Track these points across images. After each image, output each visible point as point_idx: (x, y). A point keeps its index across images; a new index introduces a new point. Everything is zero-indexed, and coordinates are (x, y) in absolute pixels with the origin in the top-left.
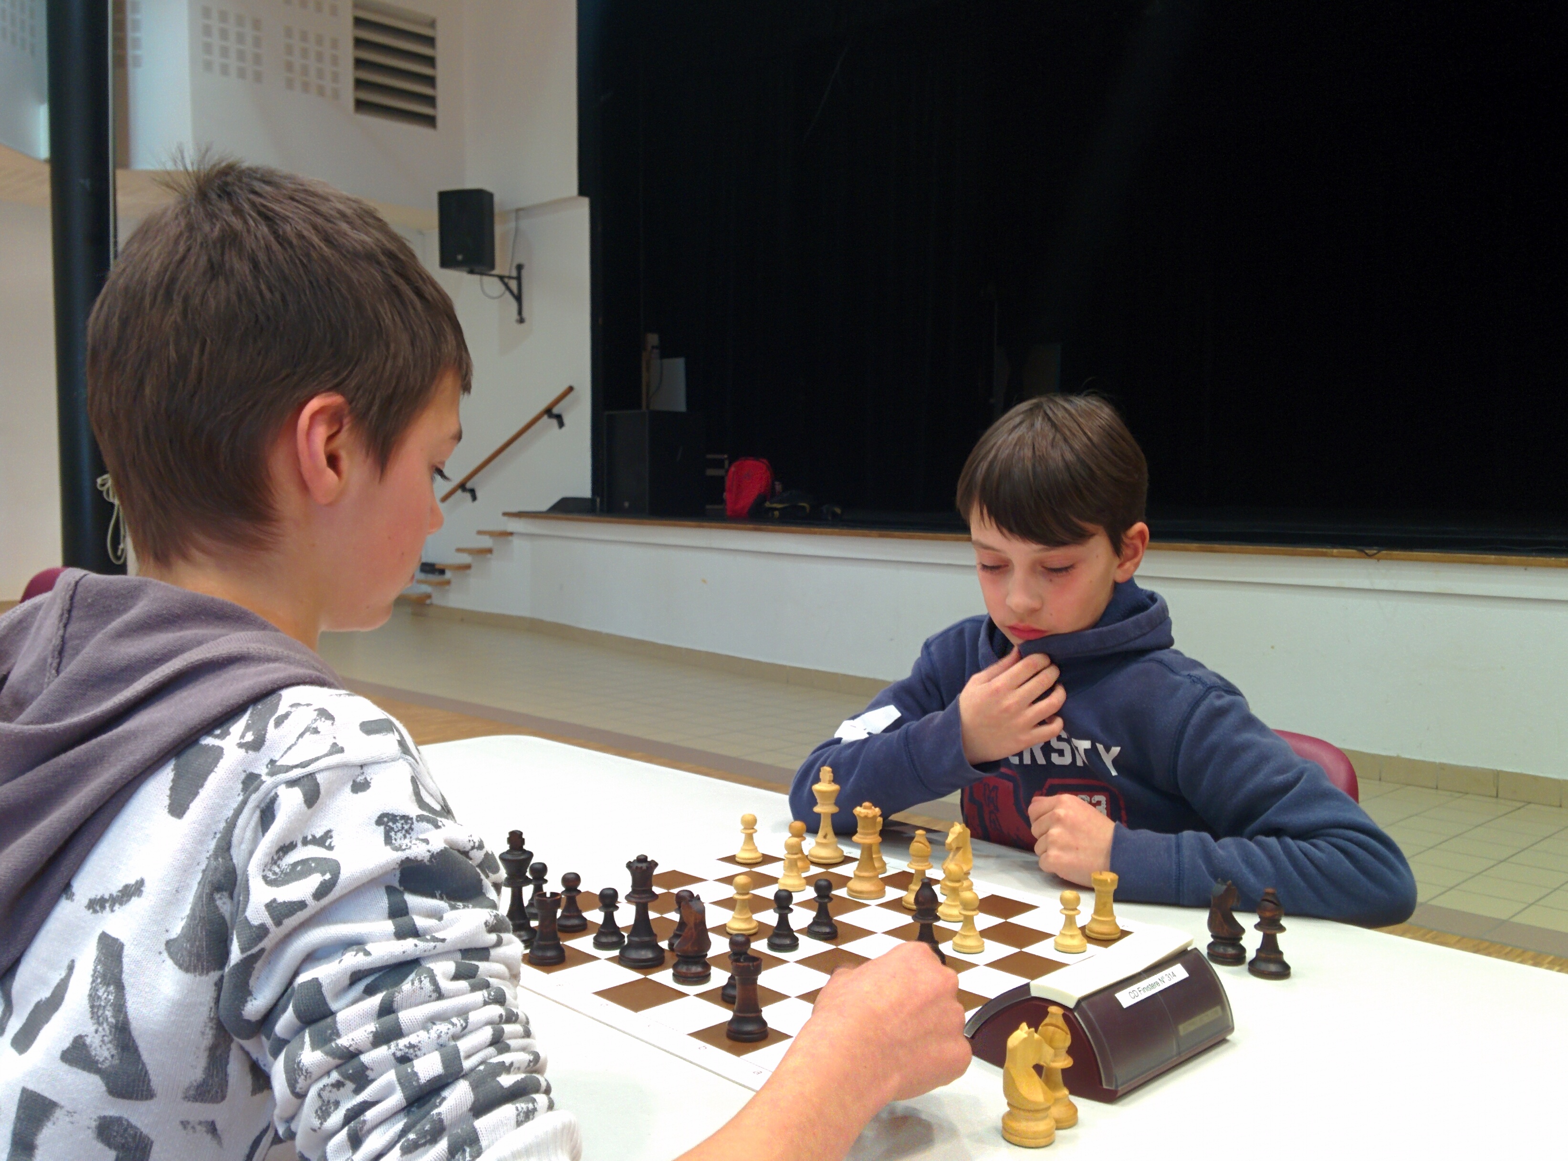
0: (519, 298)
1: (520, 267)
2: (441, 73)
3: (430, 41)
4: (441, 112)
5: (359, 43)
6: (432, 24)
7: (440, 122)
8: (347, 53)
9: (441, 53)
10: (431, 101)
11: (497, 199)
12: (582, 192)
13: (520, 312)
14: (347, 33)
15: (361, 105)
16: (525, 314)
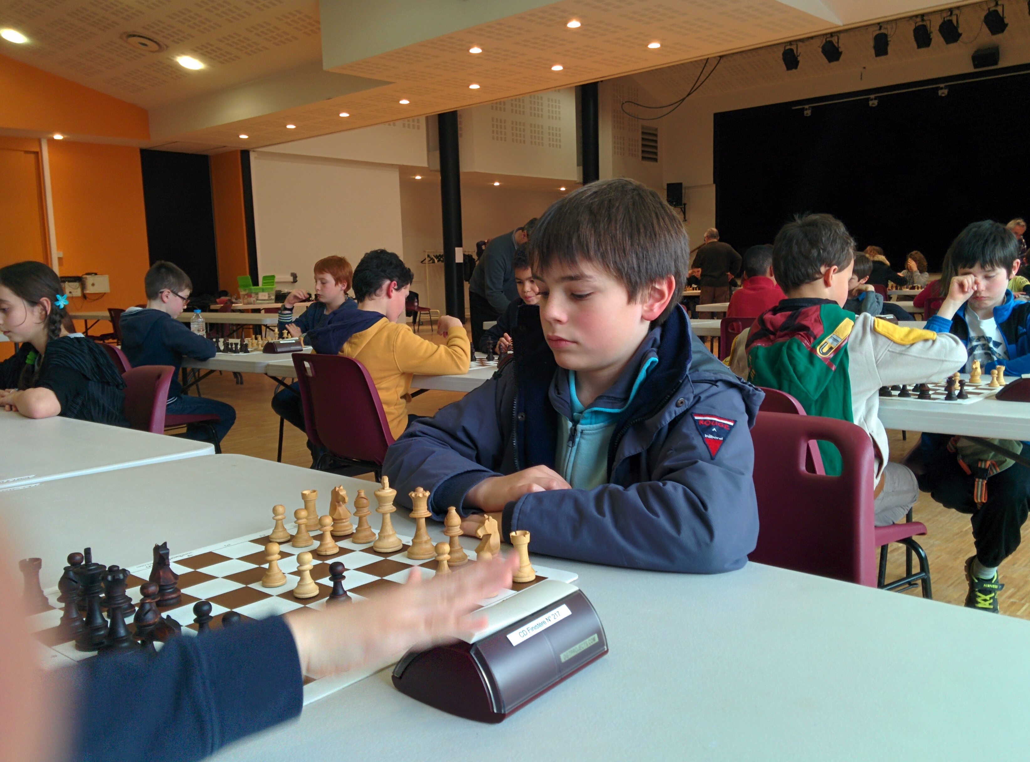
0: (684, 213)
1: (685, 204)
2: (659, 145)
3: (656, 135)
4: (659, 157)
5: (643, 139)
6: (656, 130)
7: (658, 160)
8: (640, 142)
9: (659, 139)
10: (656, 154)
11: (683, 184)
12: (714, 182)
13: (685, 218)
14: (639, 136)
15: (644, 158)
16: (686, 218)
